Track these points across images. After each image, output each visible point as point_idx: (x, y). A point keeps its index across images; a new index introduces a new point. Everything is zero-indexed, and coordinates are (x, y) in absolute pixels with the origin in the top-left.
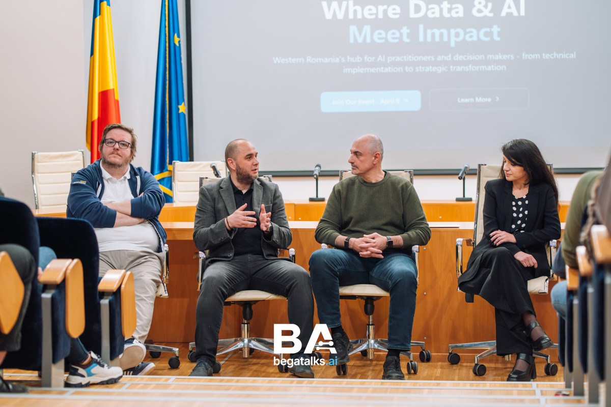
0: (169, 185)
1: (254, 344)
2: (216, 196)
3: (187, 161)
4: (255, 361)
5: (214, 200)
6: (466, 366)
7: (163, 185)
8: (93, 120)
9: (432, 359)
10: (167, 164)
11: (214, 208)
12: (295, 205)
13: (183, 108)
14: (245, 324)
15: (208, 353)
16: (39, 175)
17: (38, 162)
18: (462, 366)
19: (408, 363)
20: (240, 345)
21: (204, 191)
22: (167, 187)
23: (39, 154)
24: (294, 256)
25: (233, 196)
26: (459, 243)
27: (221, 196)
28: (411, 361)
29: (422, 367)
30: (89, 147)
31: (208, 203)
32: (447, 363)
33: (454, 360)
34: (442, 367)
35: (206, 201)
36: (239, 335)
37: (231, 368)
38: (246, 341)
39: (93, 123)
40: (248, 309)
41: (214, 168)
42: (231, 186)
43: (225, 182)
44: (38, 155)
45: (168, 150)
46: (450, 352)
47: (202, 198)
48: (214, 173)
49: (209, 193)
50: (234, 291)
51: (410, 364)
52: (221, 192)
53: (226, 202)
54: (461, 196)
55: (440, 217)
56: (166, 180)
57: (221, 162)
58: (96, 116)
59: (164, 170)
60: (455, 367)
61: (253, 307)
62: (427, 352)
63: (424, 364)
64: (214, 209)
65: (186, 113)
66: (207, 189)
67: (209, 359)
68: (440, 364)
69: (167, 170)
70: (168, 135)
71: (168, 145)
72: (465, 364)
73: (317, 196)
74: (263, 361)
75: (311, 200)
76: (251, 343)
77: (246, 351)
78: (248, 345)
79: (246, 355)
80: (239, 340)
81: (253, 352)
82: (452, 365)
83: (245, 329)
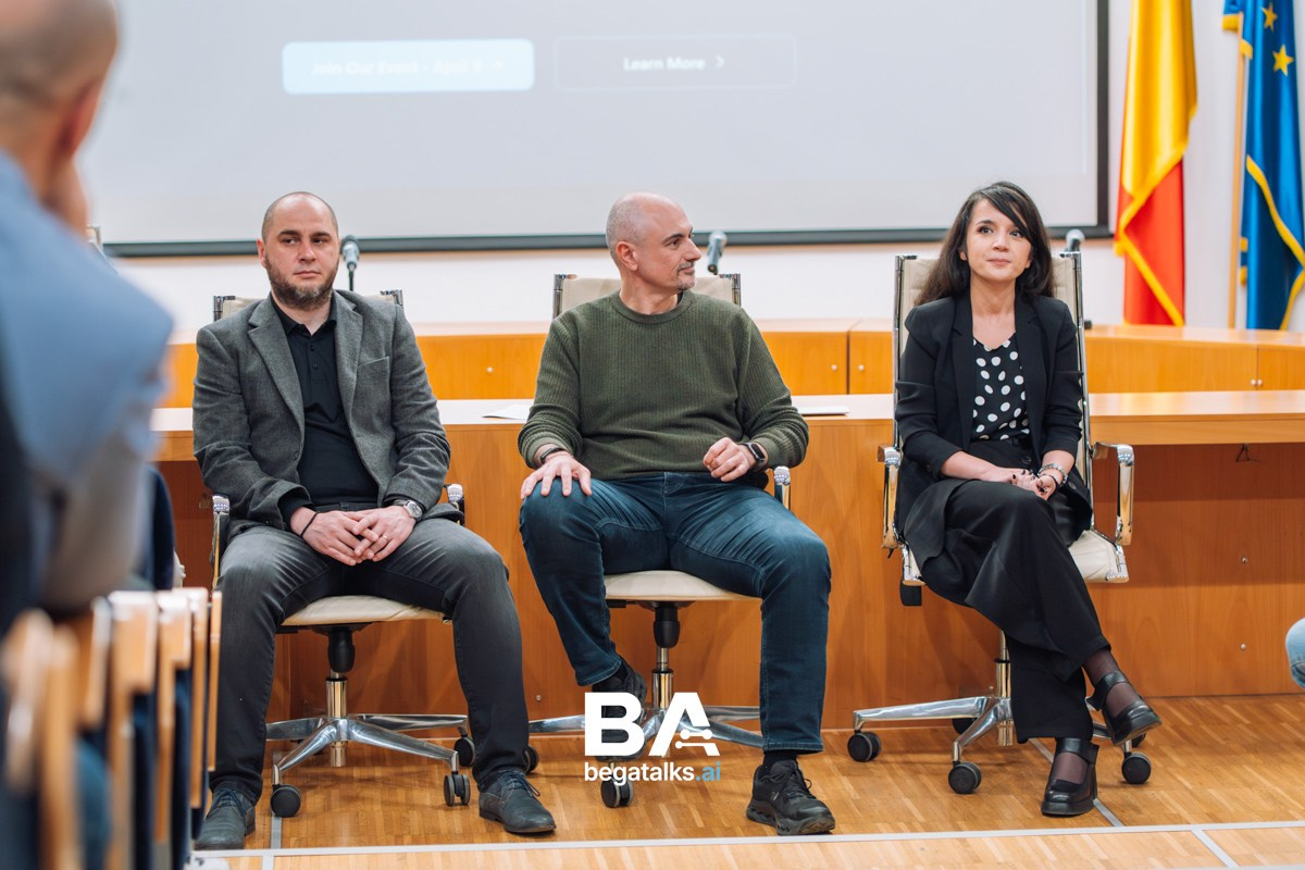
1: (360, 736)
2: (241, 346)
4: (356, 772)
5: (236, 356)
11: (239, 378)
14: (335, 680)
15: (241, 767)
20: (324, 736)
21: (209, 338)
25: (286, 343)
27: (254, 346)
31: (223, 365)
33: (863, 749)
34: (845, 772)
35: (216, 364)
38: (342, 723)
40: (342, 643)
42: (276, 318)
43: (261, 310)
46: (856, 729)
47: (206, 356)
49: (222, 343)
50: (300, 601)
52: (252, 335)
53: (268, 358)
61: (355, 635)
64: (239, 381)
66: (215, 333)
67: (246, 783)
72: (889, 758)
76: (354, 731)
77: (339, 750)
78: (349, 735)
79: (338, 760)
80: (320, 723)
81: (357, 756)
82: (860, 764)
83: (337, 694)
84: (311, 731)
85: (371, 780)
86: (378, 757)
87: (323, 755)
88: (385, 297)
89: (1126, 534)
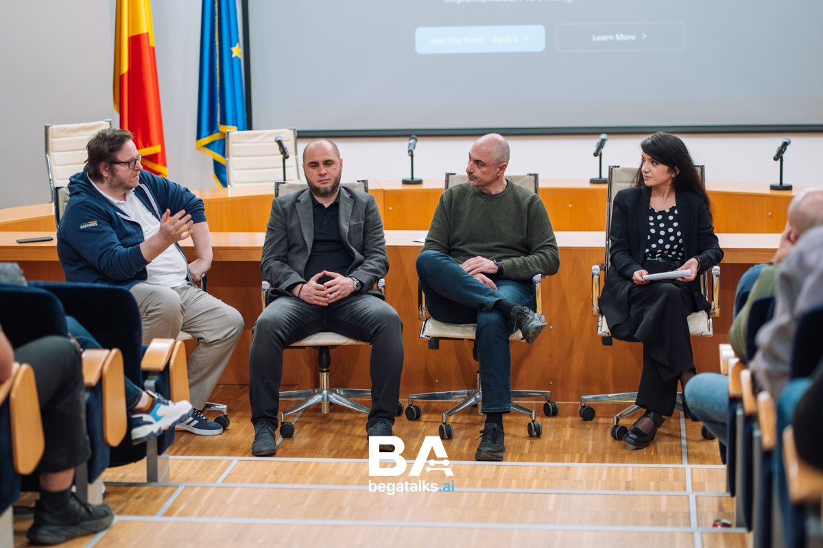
0: (221, 150)
1: (334, 398)
2: (290, 210)
3: (244, 130)
4: (337, 416)
5: (285, 213)
6: (603, 424)
7: (213, 150)
8: (122, 74)
9: (560, 412)
10: (219, 124)
12: (384, 191)
13: (237, 51)
14: (324, 372)
16: (55, 154)
17: (53, 138)
18: (597, 424)
19: (530, 424)
20: (317, 398)
21: (277, 204)
22: (218, 152)
23: (55, 126)
24: (384, 286)
25: (312, 211)
26: (596, 272)
27: (296, 211)
28: (533, 421)
29: (547, 423)
30: (118, 108)
32: (579, 419)
33: (588, 414)
34: (572, 426)
35: (278, 216)
36: (317, 385)
37: (307, 427)
38: (325, 392)
39: (122, 77)
40: (325, 355)
41: (280, 143)
42: (310, 199)
44: (54, 128)
45: (218, 105)
46: (583, 405)
47: (273, 213)
48: (280, 149)
49: (282, 207)
51: (532, 424)
52: (297, 206)
53: (301, 218)
54: (598, 176)
55: (570, 206)
56: (216, 144)
57: (289, 131)
58: (125, 68)
59: (215, 132)
60: (588, 424)
62: (553, 404)
63: (549, 420)
65: (241, 57)
68: (569, 419)
69: (218, 131)
70: (218, 86)
71: (218, 99)
72: (601, 420)
73: (412, 178)
74: (347, 416)
75: (405, 182)
76: (331, 396)
77: (325, 406)
78: (328, 398)
79: (325, 410)
80: (316, 391)
81: (334, 407)
82: (584, 422)
83: (324, 377)
84: (310, 396)
85: (339, 421)
86: (342, 409)
87: (317, 408)
88: (358, 183)
89: (717, 311)
